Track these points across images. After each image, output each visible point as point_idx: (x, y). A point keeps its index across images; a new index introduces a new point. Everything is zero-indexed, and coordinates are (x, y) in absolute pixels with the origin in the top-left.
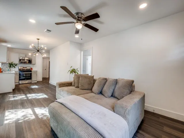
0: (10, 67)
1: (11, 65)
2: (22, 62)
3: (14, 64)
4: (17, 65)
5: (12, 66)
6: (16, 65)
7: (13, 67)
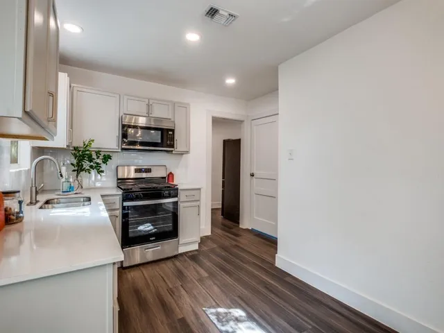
0: (79, 169)
1: (84, 159)
2: (134, 143)
3: (98, 153)
4: (109, 157)
5: (86, 164)
6: (107, 158)
7: (93, 172)
